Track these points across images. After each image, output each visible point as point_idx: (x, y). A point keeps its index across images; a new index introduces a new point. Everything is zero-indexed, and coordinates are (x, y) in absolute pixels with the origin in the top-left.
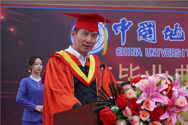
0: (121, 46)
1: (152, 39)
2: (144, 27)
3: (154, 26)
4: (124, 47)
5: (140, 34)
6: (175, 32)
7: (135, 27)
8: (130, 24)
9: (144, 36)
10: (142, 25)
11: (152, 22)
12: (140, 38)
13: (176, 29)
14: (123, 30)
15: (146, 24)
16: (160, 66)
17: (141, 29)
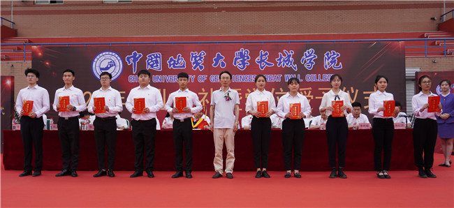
0: (133, 74)
1: (158, 68)
2: (152, 58)
3: (160, 57)
4: (135, 75)
5: (149, 64)
6: (178, 61)
7: (145, 58)
8: (140, 56)
9: (152, 66)
10: (150, 56)
11: (159, 54)
12: (148, 68)
13: (179, 59)
14: (134, 61)
15: (154, 55)
16: (164, 90)
17: (149, 59)
